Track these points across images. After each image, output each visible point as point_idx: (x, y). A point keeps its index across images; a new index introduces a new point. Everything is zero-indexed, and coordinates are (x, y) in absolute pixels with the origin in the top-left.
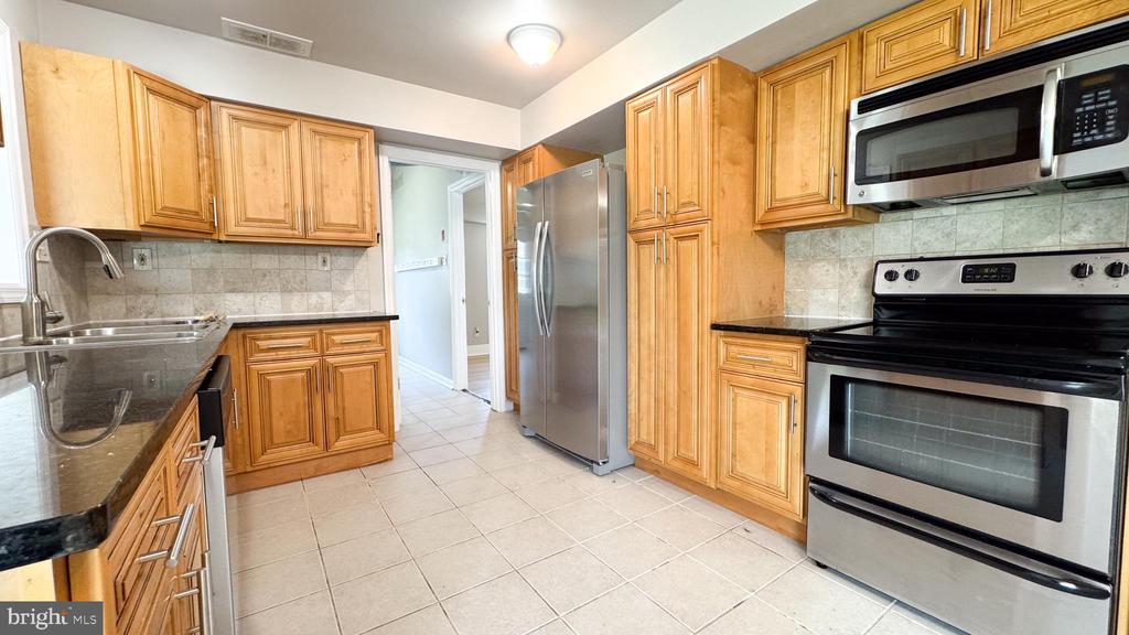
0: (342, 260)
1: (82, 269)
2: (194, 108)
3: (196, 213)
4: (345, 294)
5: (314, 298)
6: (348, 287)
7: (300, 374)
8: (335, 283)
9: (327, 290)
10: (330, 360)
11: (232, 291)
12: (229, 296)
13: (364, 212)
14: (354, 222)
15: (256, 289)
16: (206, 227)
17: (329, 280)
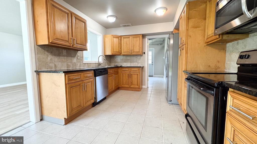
0: (139, 57)
1: (110, 60)
2: (119, 38)
3: (118, 52)
4: (139, 63)
5: (134, 63)
6: (140, 62)
7: (127, 75)
8: (138, 61)
9: (136, 62)
10: (131, 73)
11: (124, 62)
12: (124, 63)
13: (140, 49)
14: (138, 51)
15: (127, 62)
16: (119, 54)
17: (137, 61)
